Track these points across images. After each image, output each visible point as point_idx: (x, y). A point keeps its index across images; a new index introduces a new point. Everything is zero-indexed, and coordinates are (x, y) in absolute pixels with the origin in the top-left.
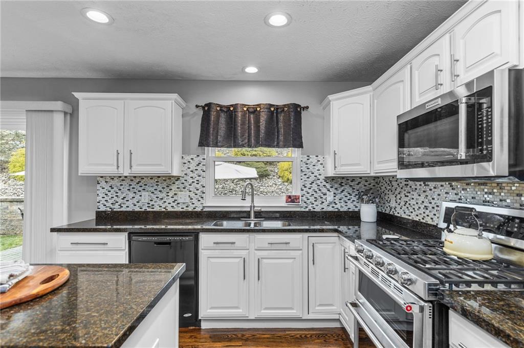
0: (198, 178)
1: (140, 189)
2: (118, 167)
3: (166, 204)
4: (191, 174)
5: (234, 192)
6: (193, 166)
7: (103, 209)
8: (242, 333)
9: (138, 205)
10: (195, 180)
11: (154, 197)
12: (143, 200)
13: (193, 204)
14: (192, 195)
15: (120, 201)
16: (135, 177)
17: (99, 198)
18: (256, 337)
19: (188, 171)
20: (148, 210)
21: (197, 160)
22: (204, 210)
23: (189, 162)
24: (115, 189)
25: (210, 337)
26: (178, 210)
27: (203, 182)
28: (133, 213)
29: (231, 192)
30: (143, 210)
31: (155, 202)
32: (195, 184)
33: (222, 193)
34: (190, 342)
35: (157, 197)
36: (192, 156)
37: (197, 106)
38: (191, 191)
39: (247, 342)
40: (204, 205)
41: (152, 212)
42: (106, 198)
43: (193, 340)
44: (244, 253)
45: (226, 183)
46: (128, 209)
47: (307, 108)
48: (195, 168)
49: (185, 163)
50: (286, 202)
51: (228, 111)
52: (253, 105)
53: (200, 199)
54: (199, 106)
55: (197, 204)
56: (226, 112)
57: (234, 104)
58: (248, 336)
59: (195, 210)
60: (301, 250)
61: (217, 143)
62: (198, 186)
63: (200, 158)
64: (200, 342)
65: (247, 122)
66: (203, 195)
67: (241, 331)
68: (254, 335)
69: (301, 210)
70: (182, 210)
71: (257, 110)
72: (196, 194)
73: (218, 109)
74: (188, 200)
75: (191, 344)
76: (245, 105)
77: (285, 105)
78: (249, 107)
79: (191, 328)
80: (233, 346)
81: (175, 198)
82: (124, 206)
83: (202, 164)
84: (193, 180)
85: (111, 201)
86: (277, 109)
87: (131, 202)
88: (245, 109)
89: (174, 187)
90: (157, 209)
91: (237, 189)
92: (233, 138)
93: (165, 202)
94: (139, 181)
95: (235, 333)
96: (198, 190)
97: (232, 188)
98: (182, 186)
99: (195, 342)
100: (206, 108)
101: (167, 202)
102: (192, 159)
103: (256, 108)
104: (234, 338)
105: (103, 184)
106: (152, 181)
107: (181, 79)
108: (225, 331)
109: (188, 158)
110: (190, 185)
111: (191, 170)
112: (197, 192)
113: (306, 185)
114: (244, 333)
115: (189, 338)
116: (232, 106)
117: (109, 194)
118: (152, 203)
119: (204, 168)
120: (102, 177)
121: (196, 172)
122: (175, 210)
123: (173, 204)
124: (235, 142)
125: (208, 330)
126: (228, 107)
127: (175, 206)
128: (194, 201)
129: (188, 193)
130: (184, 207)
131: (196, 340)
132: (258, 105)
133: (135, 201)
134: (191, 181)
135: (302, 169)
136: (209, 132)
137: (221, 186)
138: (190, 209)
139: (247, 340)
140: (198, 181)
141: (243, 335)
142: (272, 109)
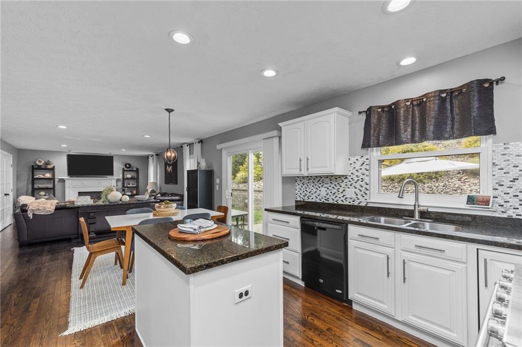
0: (362, 176)
1: (320, 186)
2: (301, 170)
3: (337, 198)
4: (356, 173)
5: (459, 191)
6: (358, 166)
7: (299, 199)
8: (388, 329)
9: (319, 197)
10: (359, 179)
11: (329, 191)
12: (322, 195)
13: (358, 199)
14: (358, 191)
15: (308, 194)
16: (316, 176)
17: (297, 192)
18: (401, 340)
19: (354, 171)
20: (325, 202)
21: (361, 161)
22: (368, 205)
23: (354, 162)
24: (305, 185)
25: (356, 319)
26: (346, 204)
27: (366, 179)
28: (315, 203)
29: (456, 190)
30: (322, 202)
31: (330, 196)
32: (359, 182)
33: (442, 191)
34: (337, 314)
35: (331, 192)
36: (357, 157)
37: (360, 113)
38: (356, 188)
39: (388, 340)
40: (368, 201)
41: (328, 203)
42: (301, 192)
43: (341, 314)
44: (389, 251)
45: (450, 180)
46: (313, 201)
47: (503, 79)
48: (360, 168)
49: (351, 164)
50: (467, 204)
51: (390, 110)
52: (419, 97)
53: (364, 195)
54: (362, 112)
55: (361, 199)
56: (388, 111)
57: (395, 101)
58: (392, 334)
59: (360, 205)
60: (466, 263)
61: (378, 143)
62: (362, 184)
63: (364, 159)
64: (344, 317)
65: (411, 116)
66: (367, 192)
67: (388, 327)
68: (399, 337)
69: (493, 215)
70: (349, 204)
71: (423, 101)
72: (361, 191)
73: (380, 110)
74: (354, 196)
75: (337, 316)
76: (407, 100)
77: (463, 86)
78: (412, 100)
79: (345, 304)
80: (372, 335)
81: (344, 193)
82: (311, 198)
83: (365, 163)
84: (358, 179)
85: (303, 194)
86: (452, 93)
87: (314, 195)
88: (408, 103)
89: (343, 185)
90: (331, 201)
91: (465, 188)
92: (394, 136)
93: (336, 196)
94: (319, 179)
95: (381, 326)
96: (362, 187)
97: (457, 186)
98: (349, 183)
99: (342, 316)
100: (368, 112)
101: (338, 197)
102: (357, 160)
103: (422, 99)
104: (377, 330)
105: (299, 182)
106: (328, 179)
107: (346, 93)
108: (373, 320)
109: (353, 159)
110: (356, 183)
111: (356, 169)
112: (361, 189)
113: (502, 183)
114: (390, 331)
115: (339, 311)
116: (393, 104)
117: (302, 189)
118: (327, 197)
119: (368, 167)
120: (298, 177)
121: (361, 171)
122: (343, 203)
123: (343, 199)
124: (396, 139)
125: (358, 313)
126: (390, 106)
127: (344, 201)
128: (359, 197)
129: (354, 190)
130: (351, 201)
131: (343, 315)
132: (424, 95)
133: (317, 194)
134: (356, 179)
135: (494, 161)
136: (370, 135)
137: (442, 184)
138: (356, 204)
139: (388, 337)
140: (362, 179)
141: (388, 332)
142: (444, 95)
